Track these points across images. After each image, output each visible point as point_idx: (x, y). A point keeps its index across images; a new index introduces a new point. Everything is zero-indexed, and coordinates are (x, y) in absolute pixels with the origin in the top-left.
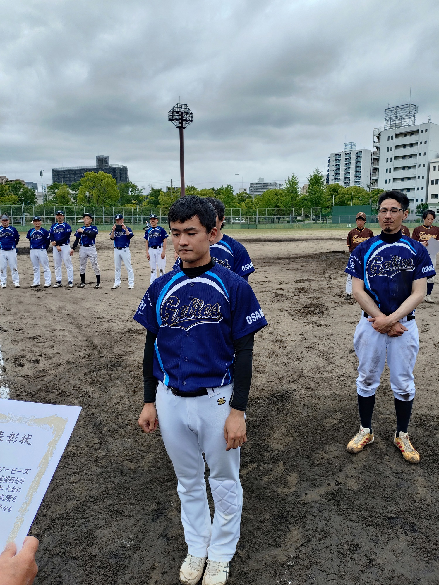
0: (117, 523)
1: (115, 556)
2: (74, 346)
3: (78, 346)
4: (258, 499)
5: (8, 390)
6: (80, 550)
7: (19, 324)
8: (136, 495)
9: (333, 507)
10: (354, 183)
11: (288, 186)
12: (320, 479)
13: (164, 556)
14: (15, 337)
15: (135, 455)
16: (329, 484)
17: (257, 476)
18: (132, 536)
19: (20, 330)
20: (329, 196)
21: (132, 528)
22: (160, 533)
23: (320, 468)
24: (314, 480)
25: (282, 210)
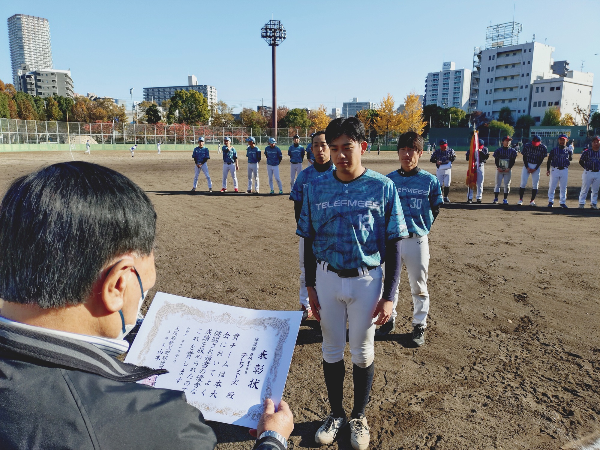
10: (452, 104)
11: (384, 106)
25: (377, 132)
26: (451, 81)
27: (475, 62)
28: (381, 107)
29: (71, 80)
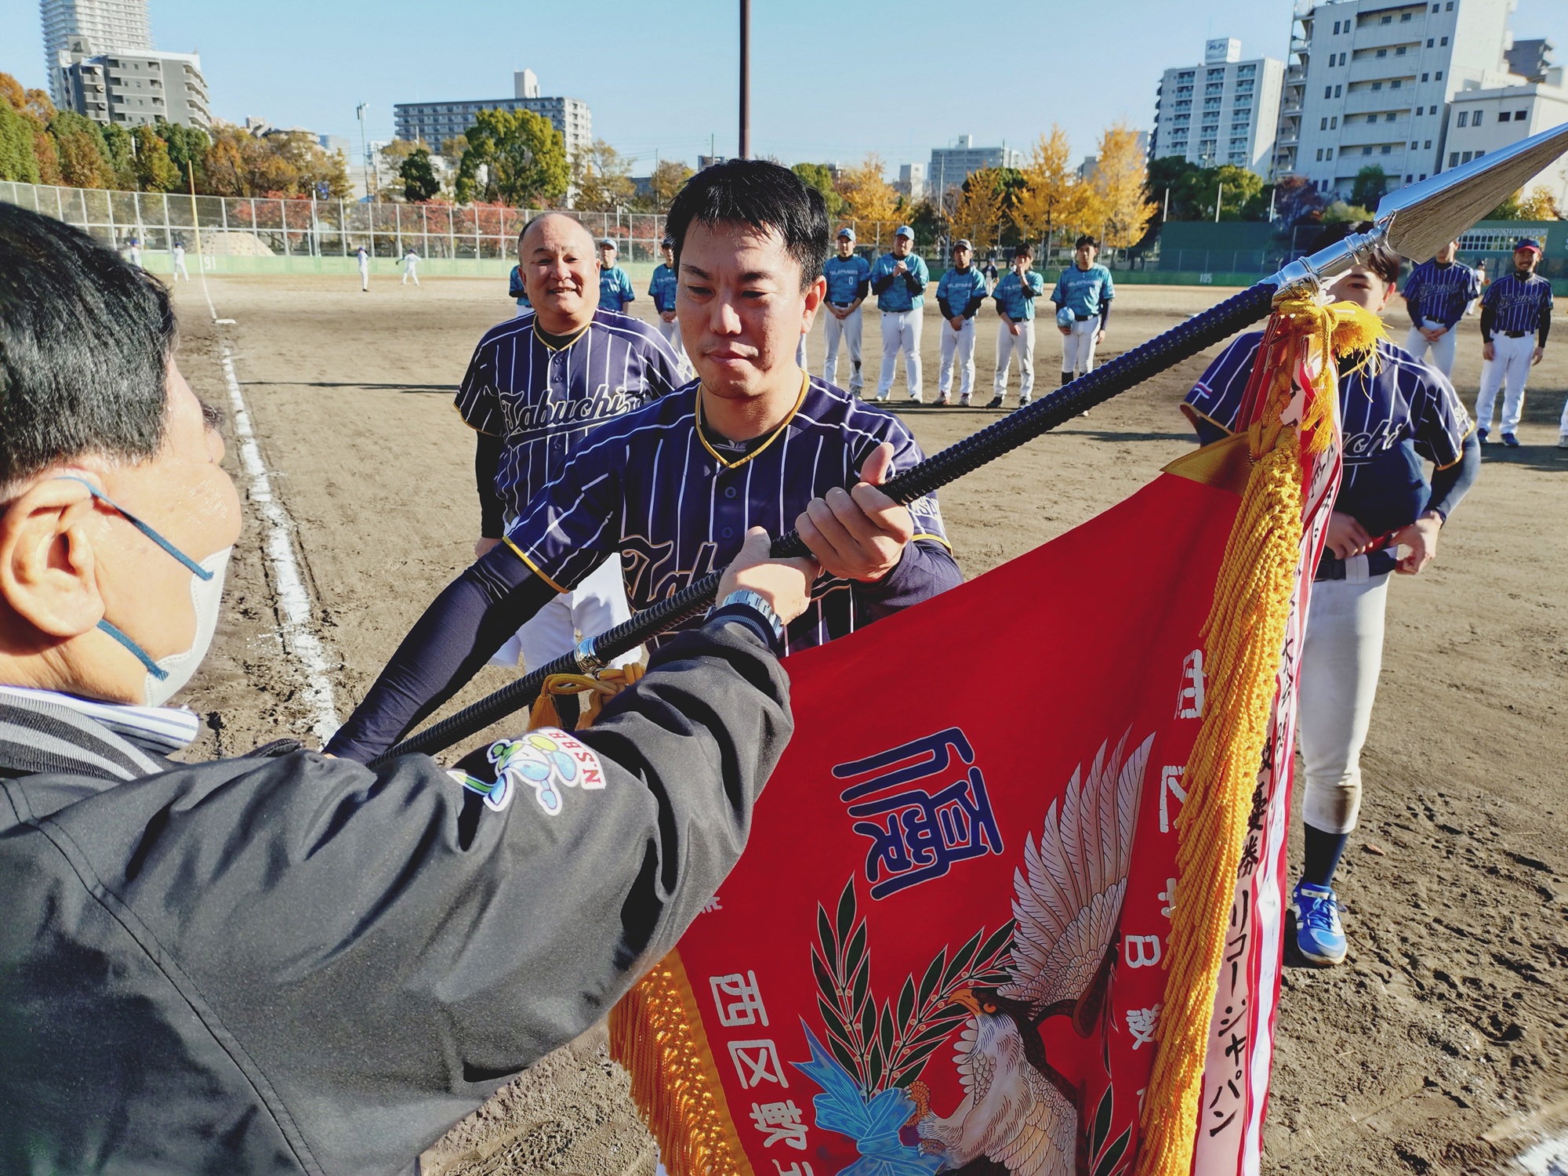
10: (1227, 158)
11: (1040, 160)
26: (1228, 94)
27: (1294, 38)
28: (1032, 161)
29: (201, 81)
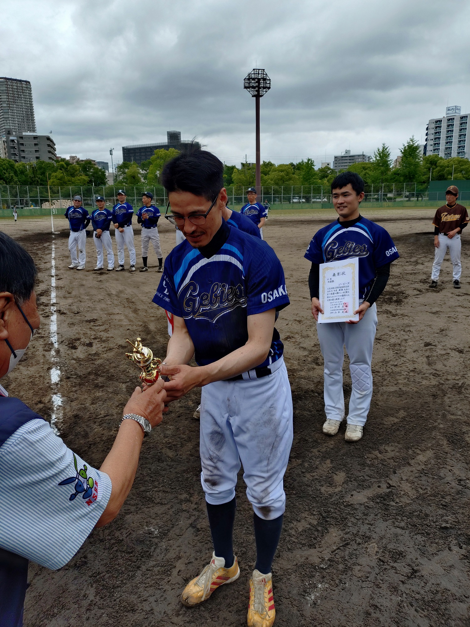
0: (148, 510)
1: (142, 542)
2: (128, 331)
3: (132, 331)
4: (298, 496)
5: (59, 372)
6: (108, 534)
7: (78, 307)
8: (170, 483)
9: (380, 511)
10: (457, 154)
11: (378, 158)
12: (370, 481)
13: (190, 546)
14: (72, 320)
15: (175, 443)
16: (379, 487)
17: (300, 473)
18: (161, 523)
19: (78, 313)
20: (426, 170)
21: (162, 516)
22: (190, 523)
23: (372, 468)
24: (363, 481)
25: (370, 187)
26: (456, 128)
29: (53, 143)
